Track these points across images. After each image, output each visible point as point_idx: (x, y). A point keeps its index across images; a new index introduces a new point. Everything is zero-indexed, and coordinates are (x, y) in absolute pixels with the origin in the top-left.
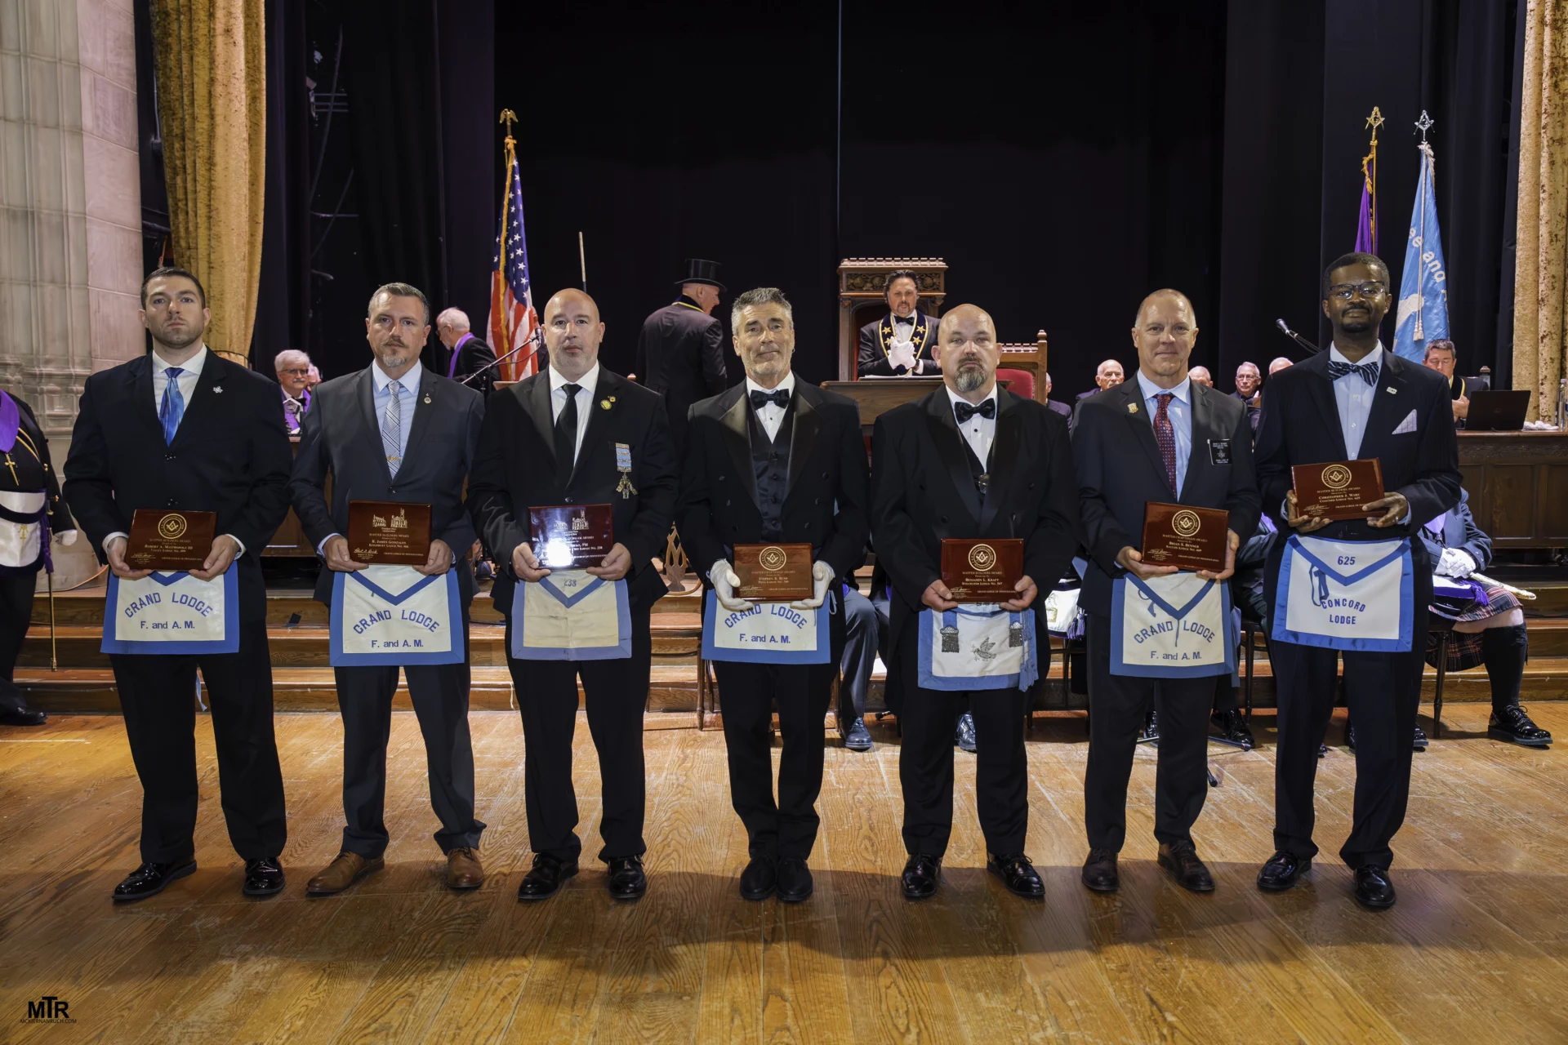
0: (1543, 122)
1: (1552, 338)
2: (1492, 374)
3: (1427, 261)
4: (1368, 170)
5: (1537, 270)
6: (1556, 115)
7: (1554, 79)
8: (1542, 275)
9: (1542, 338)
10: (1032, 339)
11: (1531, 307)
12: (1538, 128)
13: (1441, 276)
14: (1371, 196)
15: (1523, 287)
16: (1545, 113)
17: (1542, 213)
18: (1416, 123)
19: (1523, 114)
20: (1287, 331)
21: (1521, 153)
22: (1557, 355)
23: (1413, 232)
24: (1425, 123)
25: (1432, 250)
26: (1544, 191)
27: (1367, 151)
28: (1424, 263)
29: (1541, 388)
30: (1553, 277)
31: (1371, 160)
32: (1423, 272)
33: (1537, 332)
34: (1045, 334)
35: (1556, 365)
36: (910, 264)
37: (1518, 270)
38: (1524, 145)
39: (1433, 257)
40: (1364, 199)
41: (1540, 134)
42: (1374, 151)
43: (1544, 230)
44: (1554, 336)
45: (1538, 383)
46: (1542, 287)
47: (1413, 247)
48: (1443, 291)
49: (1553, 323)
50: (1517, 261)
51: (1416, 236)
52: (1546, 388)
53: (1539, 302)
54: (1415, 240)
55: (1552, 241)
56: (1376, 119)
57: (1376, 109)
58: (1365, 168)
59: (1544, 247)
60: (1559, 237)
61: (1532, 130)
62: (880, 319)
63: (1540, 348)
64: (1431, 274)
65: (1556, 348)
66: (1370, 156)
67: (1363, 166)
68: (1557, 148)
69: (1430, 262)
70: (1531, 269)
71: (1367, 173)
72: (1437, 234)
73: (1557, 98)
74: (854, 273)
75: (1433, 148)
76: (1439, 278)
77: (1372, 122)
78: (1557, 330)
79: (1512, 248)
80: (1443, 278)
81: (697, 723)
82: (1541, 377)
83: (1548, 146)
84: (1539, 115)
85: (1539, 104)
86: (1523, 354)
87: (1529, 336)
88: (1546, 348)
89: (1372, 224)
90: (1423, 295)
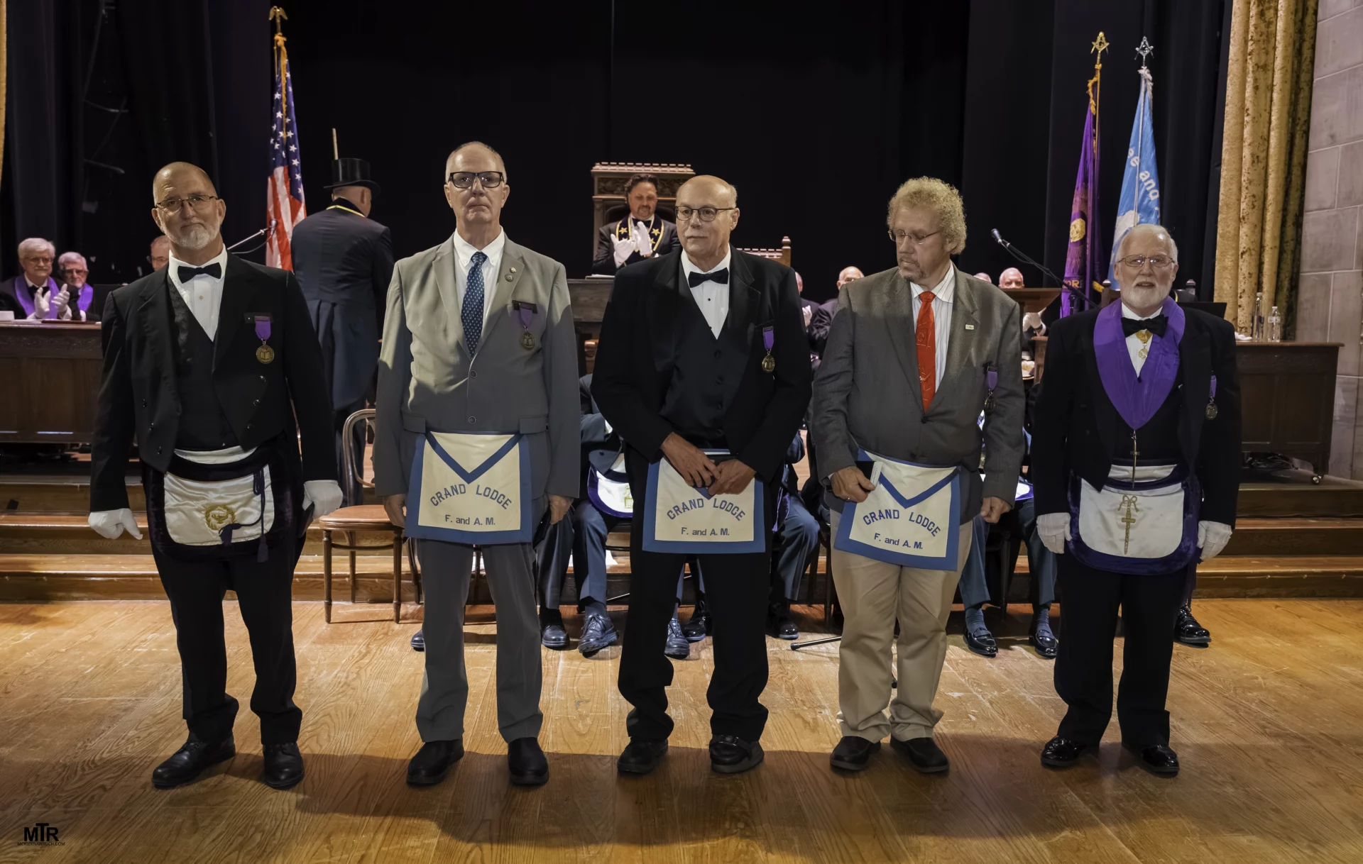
0: (1250, 48)
1: (1251, 255)
2: (1197, 287)
3: (1143, 180)
4: (1093, 92)
5: (1240, 190)
6: (1261, 42)
7: (1261, 8)
8: (1243, 195)
9: (1242, 254)
10: (777, 245)
11: (1232, 225)
12: (1245, 54)
13: (1155, 194)
14: (1095, 117)
15: (1227, 205)
16: (1251, 40)
17: (1246, 135)
18: (1137, 49)
19: (1231, 40)
20: (1000, 240)
21: (1229, 78)
22: (1254, 271)
23: (1131, 152)
24: (1145, 48)
25: (1148, 169)
26: (1248, 115)
27: (1092, 76)
28: (1140, 182)
29: (1240, 300)
30: (1254, 196)
31: (1096, 83)
32: (1139, 190)
33: (1237, 248)
34: (789, 240)
35: (1254, 279)
36: (659, 170)
37: (1222, 190)
38: (1232, 71)
39: (1148, 176)
40: (1089, 119)
41: (1246, 60)
42: (1098, 74)
43: (1247, 152)
44: (1253, 252)
45: (1237, 296)
46: (1243, 206)
47: (1130, 166)
48: (1157, 208)
49: (1252, 240)
50: (1222, 181)
51: (1135, 155)
52: (1244, 301)
53: (1240, 220)
54: (1133, 160)
55: (1253, 162)
56: (1101, 44)
57: (1101, 34)
58: (1090, 90)
59: (1246, 167)
60: (1260, 158)
61: (1240, 57)
62: (619, 220)
63: (1240, 263)
64: (1146, 193)
65: (1254, 264)
66: (1095, 79)
67: (1088, 88)
68: (1261, 74)
69: (1146, 181)
70: (1234, 188)
71: (1091, 95)
72: (1153, 155)
73: (1263, 25)
74: (605, 177)
75: (1151, 73)
76: (1154, 196)
77: (1097, 46)
78: (1256, 246)
79: (1217, 168)
80: (1157, 196)
81: (393, 615)
82: (1240, 291)
83: (1253, 71)
84: (1246, 42)
85: (1247, 31)
86: (1225, 268)
87: (1231, 252)
88: (1245, 264)
89: (1095, 143)
90: (1138, 212)
